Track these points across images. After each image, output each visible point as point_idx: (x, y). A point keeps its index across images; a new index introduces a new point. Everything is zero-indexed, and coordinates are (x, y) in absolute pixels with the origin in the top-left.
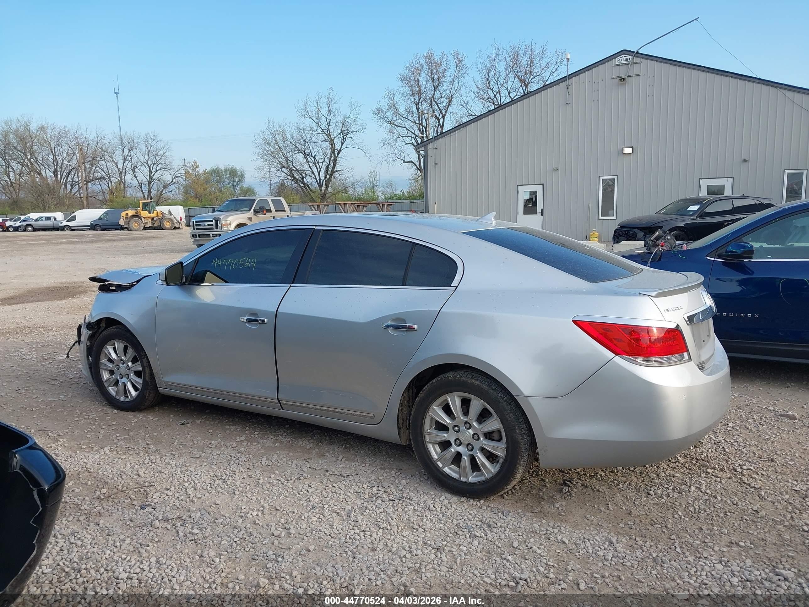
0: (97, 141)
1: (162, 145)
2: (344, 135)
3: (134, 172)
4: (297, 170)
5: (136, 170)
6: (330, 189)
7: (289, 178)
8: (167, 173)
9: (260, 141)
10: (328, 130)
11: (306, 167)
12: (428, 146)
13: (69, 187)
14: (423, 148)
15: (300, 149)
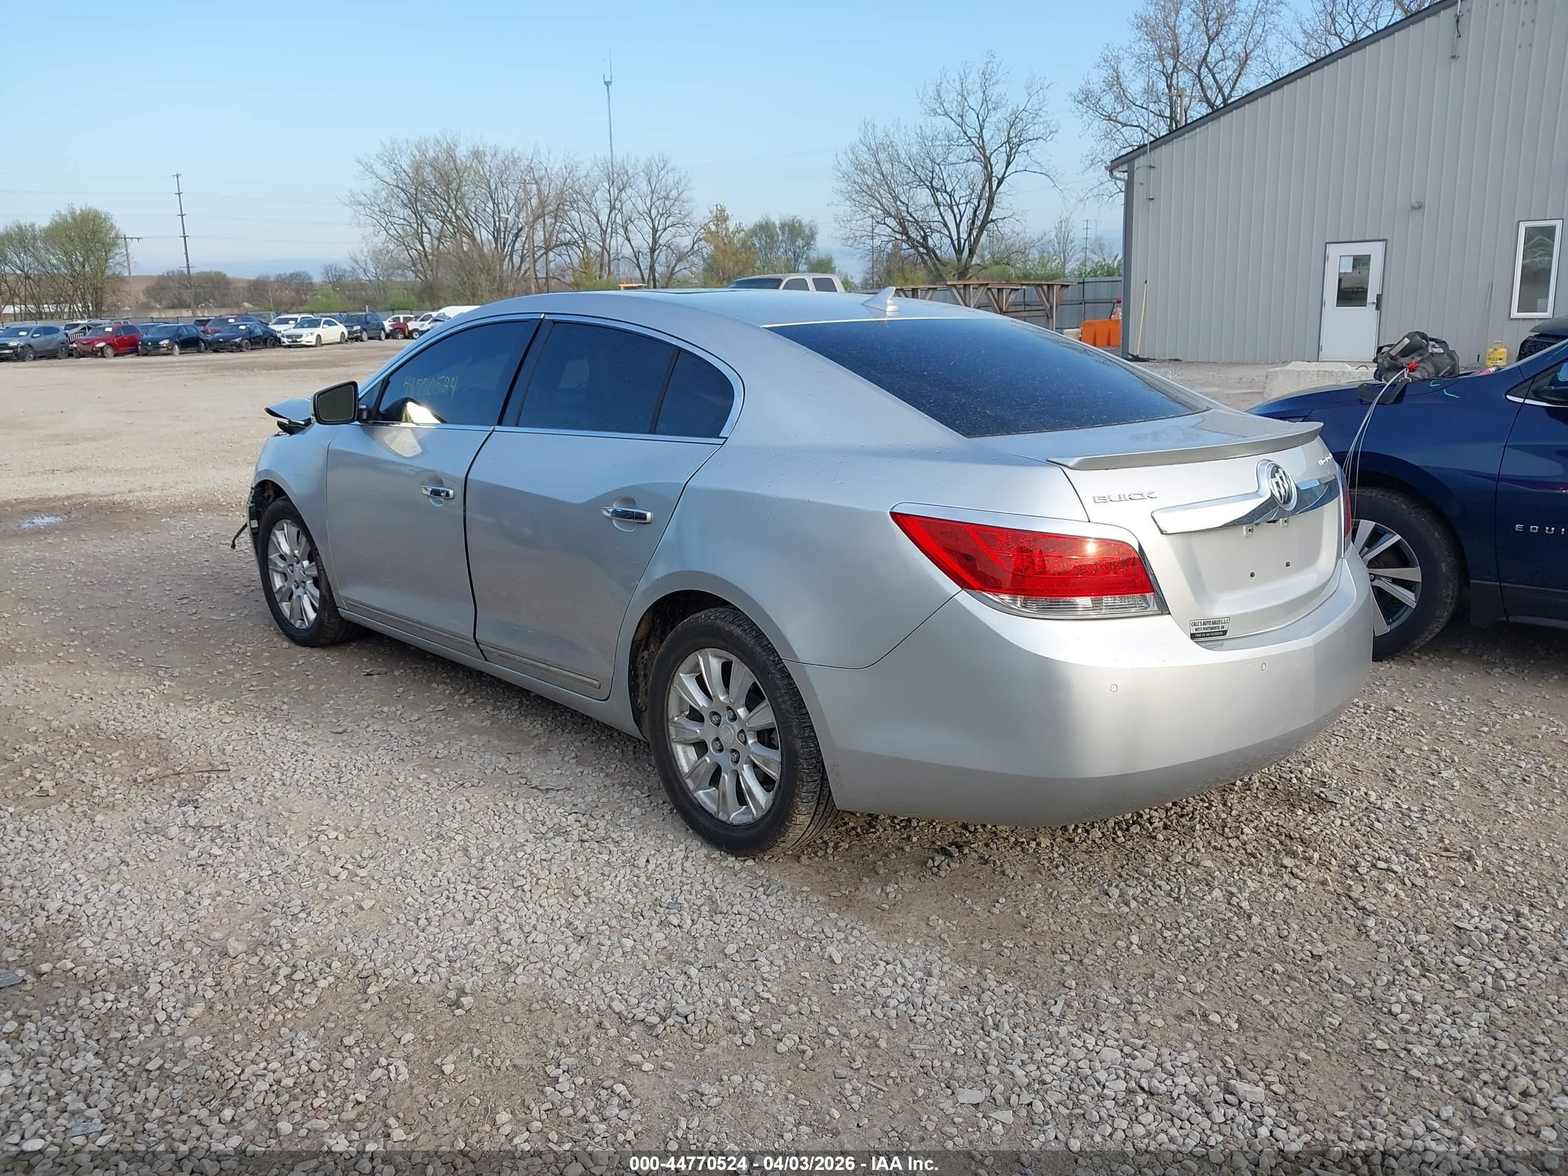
0: (566, 174)
1: (677, 178)
2: (1012, 147)
3: (626, 231)
4: (916, 222)
5: (630, 227)
6: (975, 260)
7: (898, 236)
8: (683, 231)
9: (846, 166)
10: (981, 137)
11: (934, 214)
12: (1136, 161)
13: (516, 259)
14: (1125, 167)
15: (923, 177)
